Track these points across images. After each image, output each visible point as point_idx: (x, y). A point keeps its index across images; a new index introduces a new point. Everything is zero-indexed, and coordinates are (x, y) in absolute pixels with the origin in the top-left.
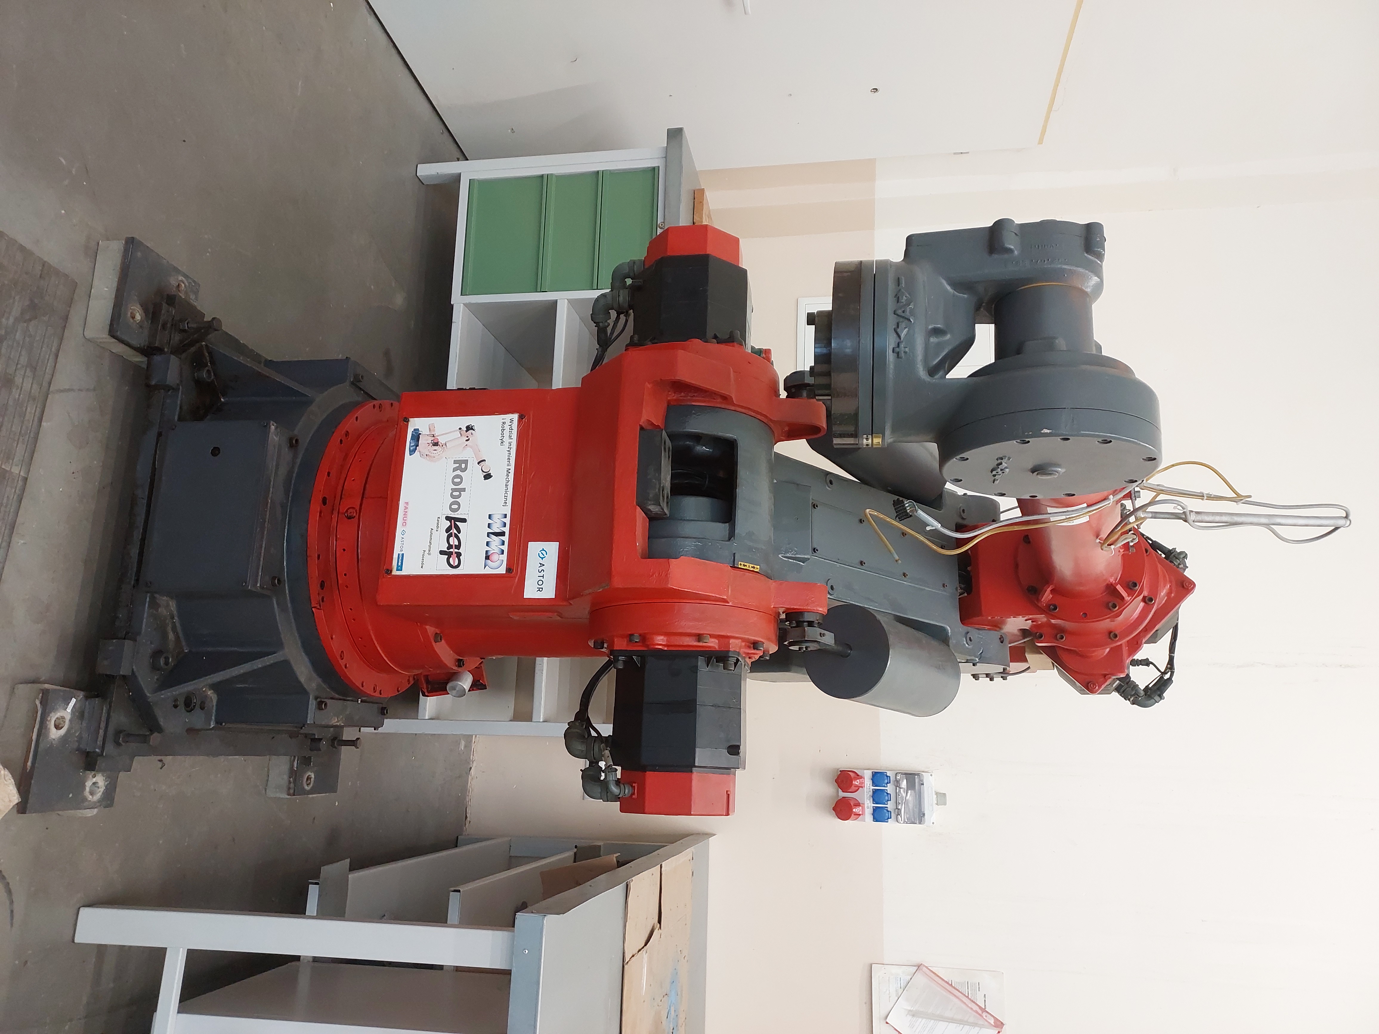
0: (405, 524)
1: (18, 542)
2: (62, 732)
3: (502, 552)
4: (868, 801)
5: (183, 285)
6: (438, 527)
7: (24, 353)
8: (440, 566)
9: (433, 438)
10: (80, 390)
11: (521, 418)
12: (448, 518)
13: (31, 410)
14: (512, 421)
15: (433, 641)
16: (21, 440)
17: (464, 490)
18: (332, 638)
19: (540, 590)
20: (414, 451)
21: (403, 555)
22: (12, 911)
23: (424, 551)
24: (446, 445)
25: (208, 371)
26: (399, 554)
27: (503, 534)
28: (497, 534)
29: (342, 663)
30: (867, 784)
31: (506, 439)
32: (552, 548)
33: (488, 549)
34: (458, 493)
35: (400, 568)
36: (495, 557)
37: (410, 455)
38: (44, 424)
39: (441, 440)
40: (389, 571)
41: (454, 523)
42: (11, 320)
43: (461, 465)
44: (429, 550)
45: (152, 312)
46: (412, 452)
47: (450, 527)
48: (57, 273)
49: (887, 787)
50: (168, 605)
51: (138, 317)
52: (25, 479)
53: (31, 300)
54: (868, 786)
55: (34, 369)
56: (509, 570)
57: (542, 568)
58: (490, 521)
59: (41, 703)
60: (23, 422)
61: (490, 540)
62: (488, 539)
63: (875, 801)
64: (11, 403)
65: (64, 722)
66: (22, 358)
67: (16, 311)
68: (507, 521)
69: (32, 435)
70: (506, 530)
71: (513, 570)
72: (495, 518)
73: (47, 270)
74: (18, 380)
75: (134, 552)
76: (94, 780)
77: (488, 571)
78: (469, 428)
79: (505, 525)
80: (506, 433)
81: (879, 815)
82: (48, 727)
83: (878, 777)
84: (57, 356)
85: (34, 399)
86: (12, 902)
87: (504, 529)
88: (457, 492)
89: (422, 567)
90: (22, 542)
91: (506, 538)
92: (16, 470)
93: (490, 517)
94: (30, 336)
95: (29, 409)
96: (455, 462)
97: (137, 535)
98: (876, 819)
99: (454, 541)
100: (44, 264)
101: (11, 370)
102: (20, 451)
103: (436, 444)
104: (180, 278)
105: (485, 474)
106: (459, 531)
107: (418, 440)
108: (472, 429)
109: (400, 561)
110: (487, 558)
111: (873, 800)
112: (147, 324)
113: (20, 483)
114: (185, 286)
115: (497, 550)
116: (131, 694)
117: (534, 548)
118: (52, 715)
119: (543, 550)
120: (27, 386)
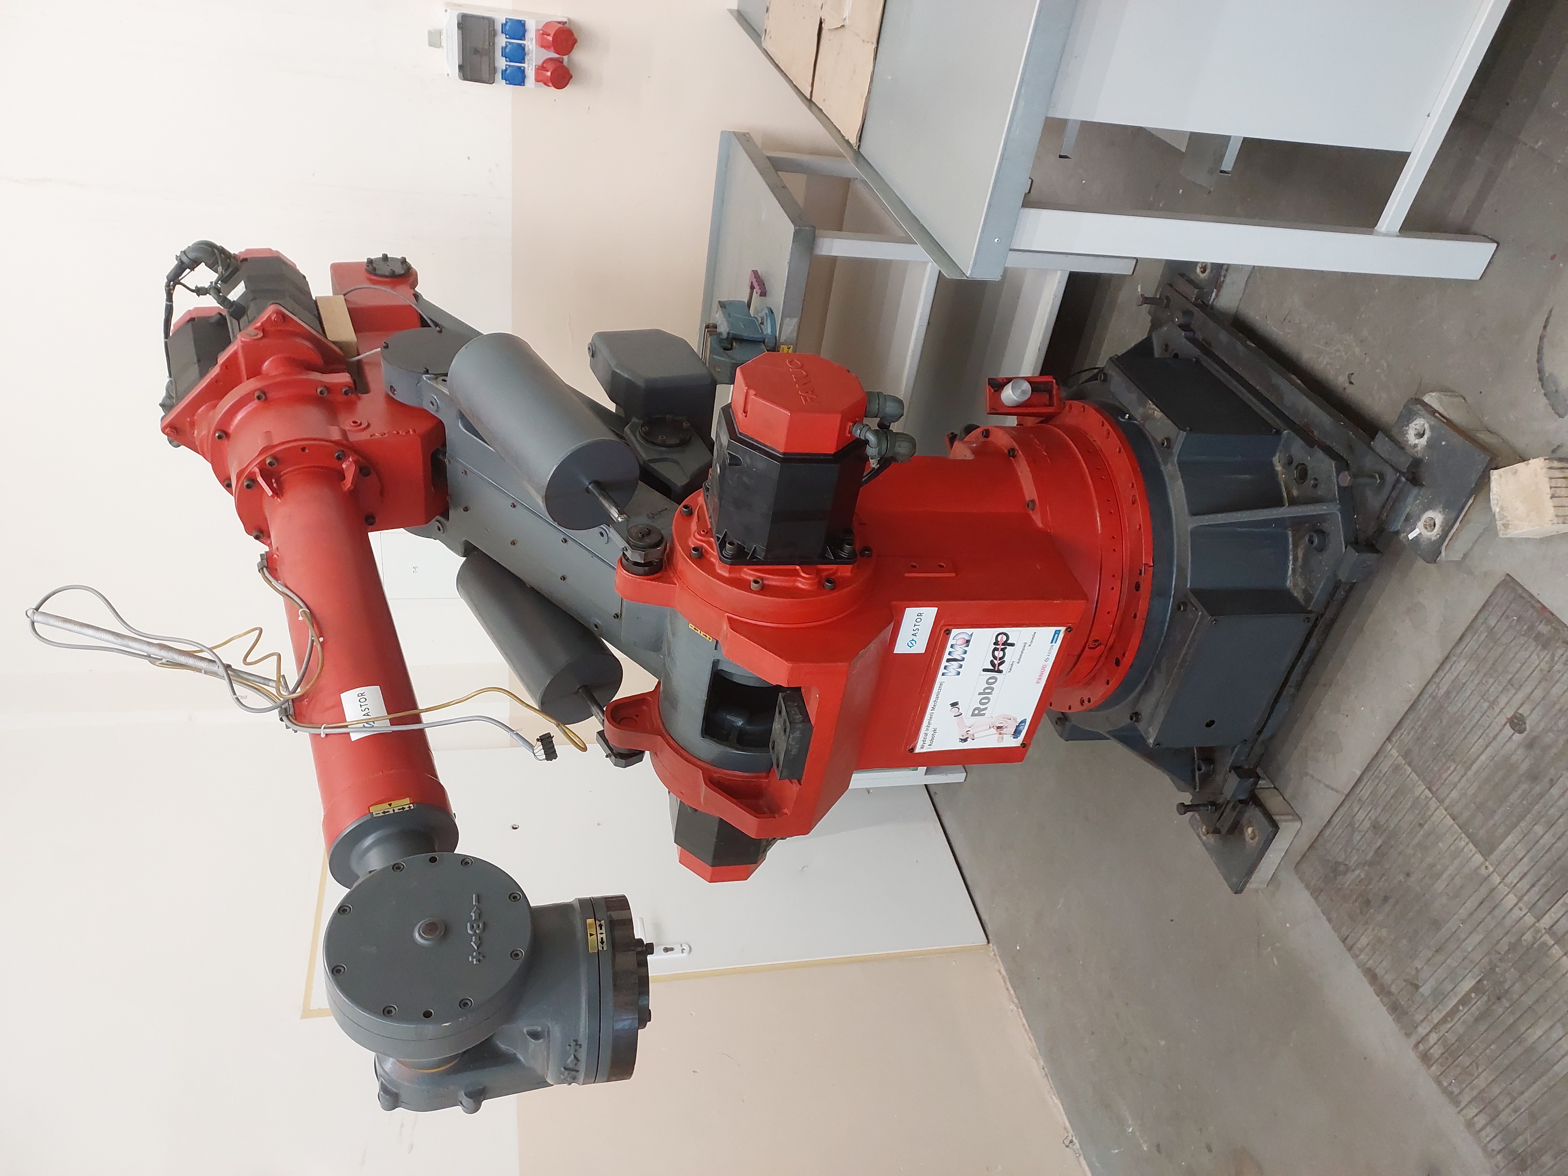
0: (1044, 668)
1: (1414, 687)
2: (1430, 514)
3: (952, 646)
4: (530, 47)
5: (1204, 830)
6: (1012, 665)
7: (1355, 842)
8: (1016, 634)
9: (1002, 732)
10: (1320, 781)
11: (913, 749)
12: (1000, 672)
13: (1365, 792)
14: (922, 748)
15: (1037, 502)
16: (1382, 775)
17: (980, 694)
18: (1140, 526)
19: (920, 615)
20: (1022, 722)
21: (1052, 643)
22: (1545, 327)
23: (1030, 646)
24: (990, 728)
25: (1200, 769)
26: (1055, 643)
27: (948, 660)
28: (955, 660)
29: (1136, 492)
30: (532, 70)
31: (930, 733)
32: (901, 648)
33: (966, 649)
34: (986, 691)
35: (1057, 633)
36: (960, 642)
37: (1026, 719)
38: (1359, 773)
39: (994, 731)
40: (1069, 630)
41: (995, 667)
42: (1357, 872)
43: (978, 712)
44: (1025, 646)
45: (1236, 829)
46: (1024, 721)
47: (1000, 664)
48: (1307, 887)
49: (506, 65)
50: (1295, 585)
51: (1250, 830)
52: (1389, 739)
53: (1335, 877)
54: (530, 69)
55: (1351, 824)
56: (948, 632)
57: (914, 632)
58: (959, 670)
59: (1441, 553)
60: (1375, 788)
61: (962, 655)
62: (964, 656)
63: (522, 48)
64: (1379, 810)
65: (1425, 521)
66: (1358, 838)
67: (1350, 877)
68: (942, 670)
69: (1371, 773)
70: (944, 663)
71: (945, 631)
72: (954, 672)
73: (1316, 893)
74: (1367, 824)
75: (1313, 644)
76: (1417, 441)
77: (969, 631)
78: (965, 740)
79: (945, 668)
80: (929, 737)
81: (517, 29)
82: (1441, 529)
83: (517, 78)
84: (1329, 822)
85: (1360, 800)
86: (1541, 338)
87: (947, 664)
88: (986, 694)
89: (1035, 633)
90: (1410, 686)
91: (946, 656)
92: (1394, 752)
93: (959, 673)
94: (1345, 852)
95: (1367, 796)
96: (984, 714)
97: (1305, 658)
98: (521, 24)
99: (999, 654)
100: (1316, 899)
101: (1369, 835)
102: (1385, 766)
103: (999, 728)
104: (1204, 838)
105: (957, 706)
106: (992, 662)
107: (1016, 730)
108: (962, 740)
109: (1056, 637)
110: (968, 641)
111: (524, 49)
112: (1244, 821)
113: (1394, 739)
114: (1202, 829)
115: (957, 648)
116: (1355, 516)
117: (920, 648)
118: (1433, 538)
119: (911, 647)
120: (1361, 815)
